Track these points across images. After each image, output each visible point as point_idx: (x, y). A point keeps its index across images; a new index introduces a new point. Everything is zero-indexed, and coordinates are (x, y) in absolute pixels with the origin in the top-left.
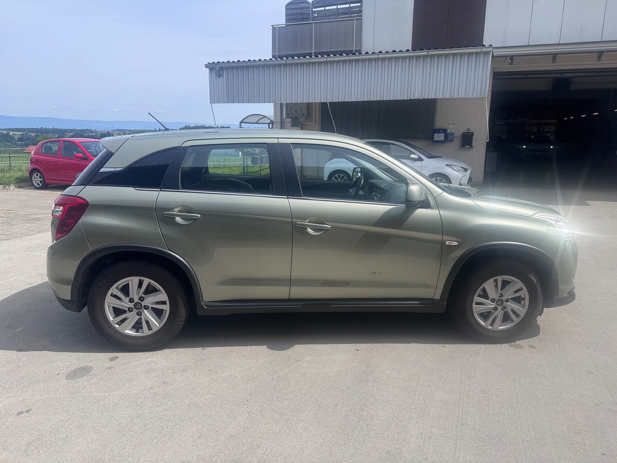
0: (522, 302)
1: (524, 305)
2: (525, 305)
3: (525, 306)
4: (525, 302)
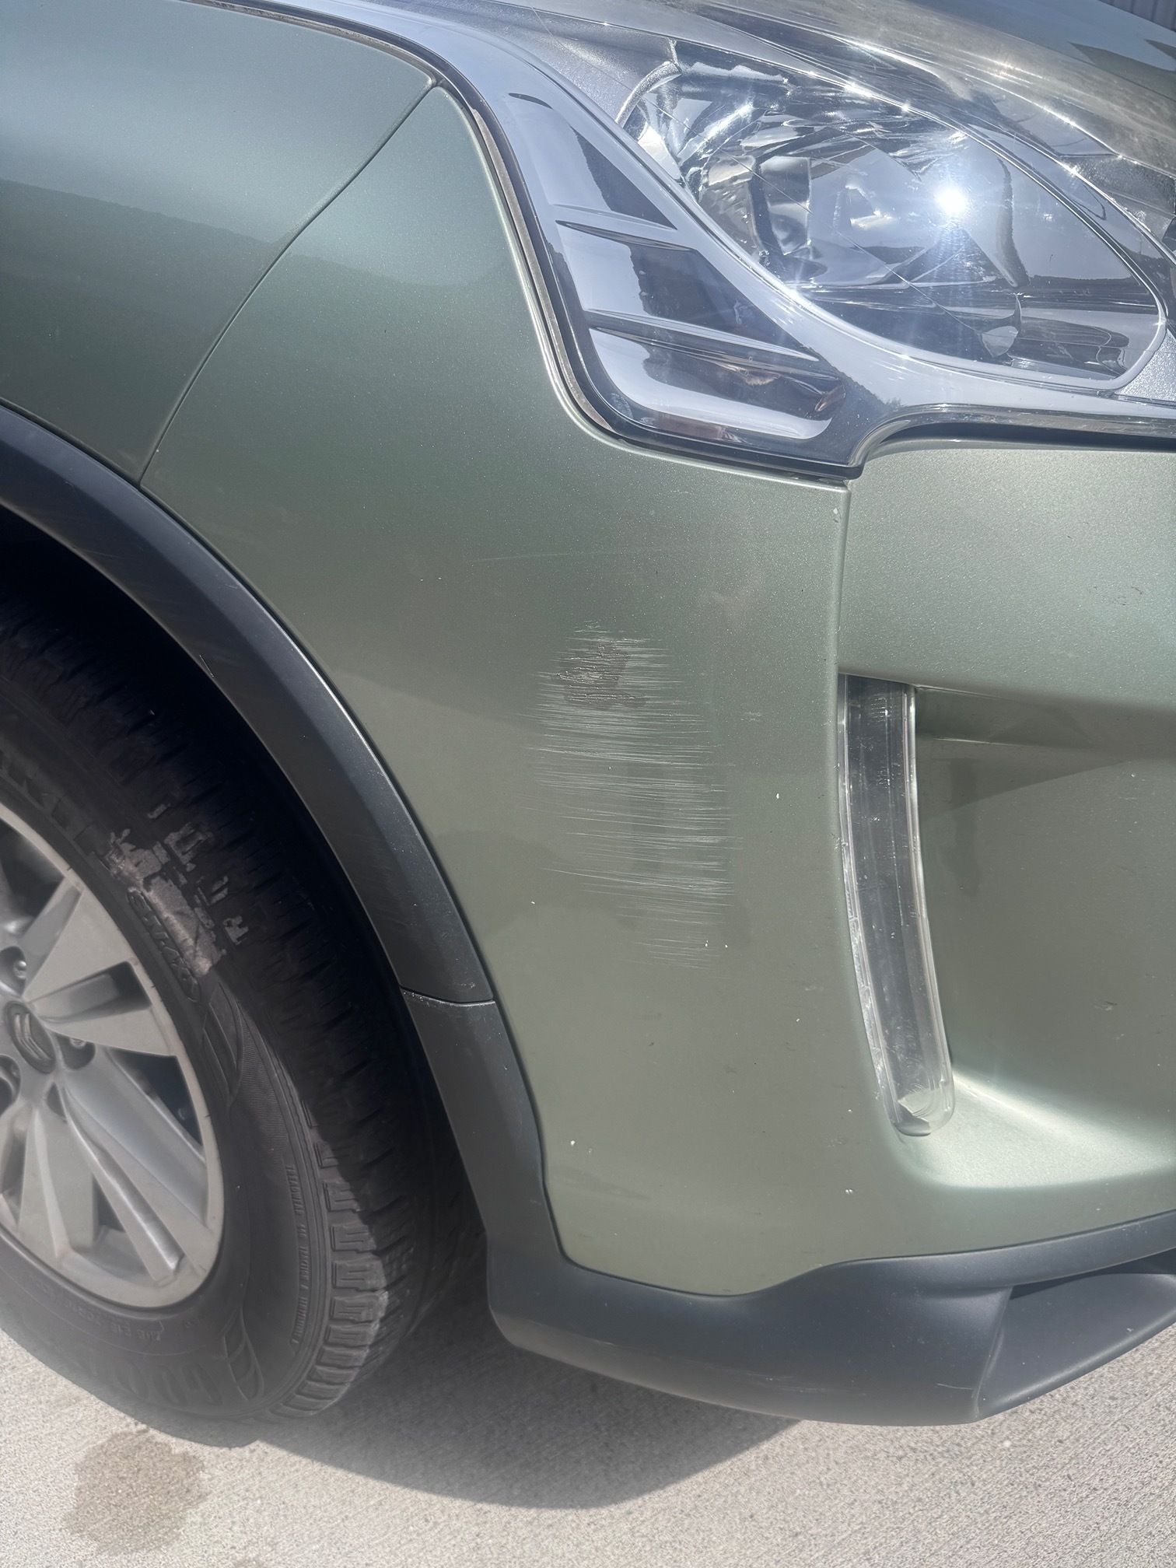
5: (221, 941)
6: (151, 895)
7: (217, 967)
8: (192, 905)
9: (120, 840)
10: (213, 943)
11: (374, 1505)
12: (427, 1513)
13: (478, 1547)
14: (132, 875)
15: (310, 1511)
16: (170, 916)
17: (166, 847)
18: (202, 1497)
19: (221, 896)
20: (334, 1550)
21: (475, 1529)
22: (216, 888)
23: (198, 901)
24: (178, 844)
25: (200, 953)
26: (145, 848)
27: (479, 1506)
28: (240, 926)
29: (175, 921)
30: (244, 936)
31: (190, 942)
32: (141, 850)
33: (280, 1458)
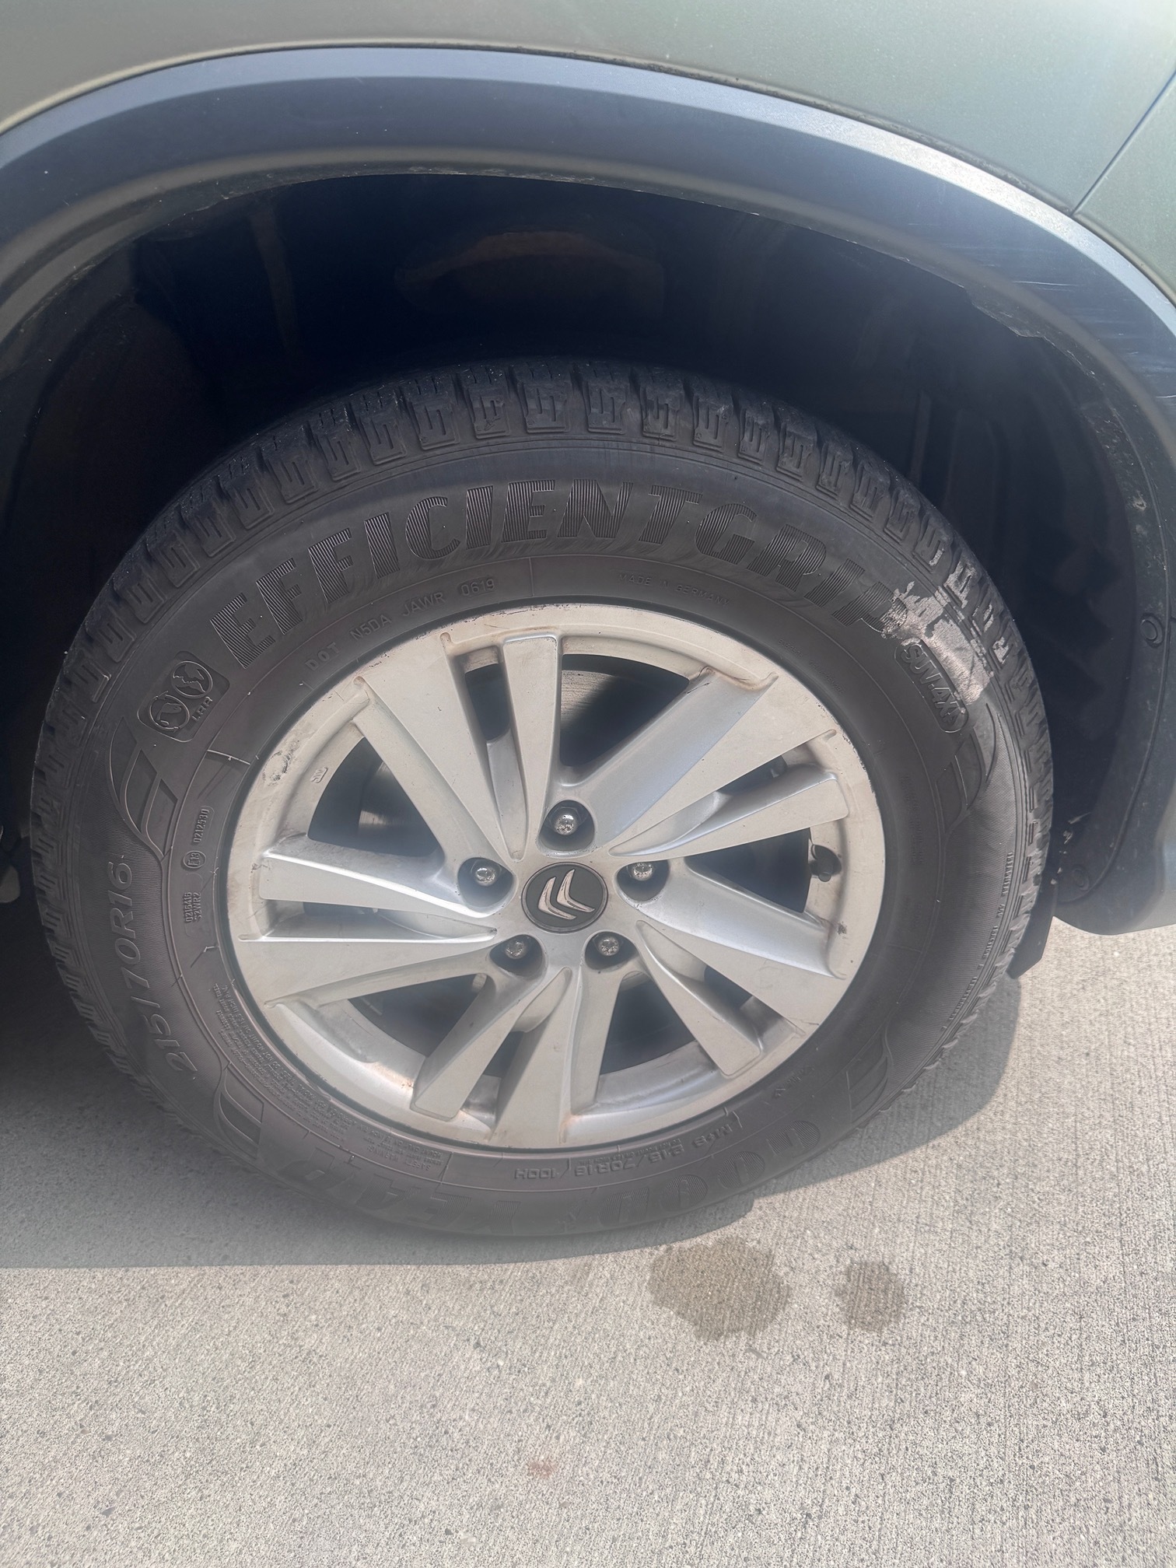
0: (819, 891)
1: (833, 926)
2: (842, 930)
3: (839, 938)
4: (840, 894)
5: (992, 662)
6: (934, 642)
7: (987, 691)
8: (969, 638)
9: (904, 595)
10: (985, 668)
11: (875, 1184)
12: (909, 1168)
13: (959, 1166)
14: (914, 626)
15: (845, 1214)
16: (949, 654)
17: (948, 590)
18: (770, 1256)
19: (990, 622)
20: (889, 1224)
21: (945, 1158)
22: (986, 616)
23: (974, 633)
24: (957, 584)
25: (974, 682)
26: (929, 596)
27: (931, 1145)
28: (1004, 646)
29: (954, 658)
30: (1008, 653)
31: (967, 673)
32: (925, 599)
33: (783, 1200)
